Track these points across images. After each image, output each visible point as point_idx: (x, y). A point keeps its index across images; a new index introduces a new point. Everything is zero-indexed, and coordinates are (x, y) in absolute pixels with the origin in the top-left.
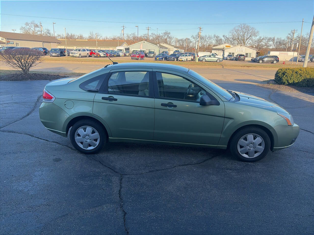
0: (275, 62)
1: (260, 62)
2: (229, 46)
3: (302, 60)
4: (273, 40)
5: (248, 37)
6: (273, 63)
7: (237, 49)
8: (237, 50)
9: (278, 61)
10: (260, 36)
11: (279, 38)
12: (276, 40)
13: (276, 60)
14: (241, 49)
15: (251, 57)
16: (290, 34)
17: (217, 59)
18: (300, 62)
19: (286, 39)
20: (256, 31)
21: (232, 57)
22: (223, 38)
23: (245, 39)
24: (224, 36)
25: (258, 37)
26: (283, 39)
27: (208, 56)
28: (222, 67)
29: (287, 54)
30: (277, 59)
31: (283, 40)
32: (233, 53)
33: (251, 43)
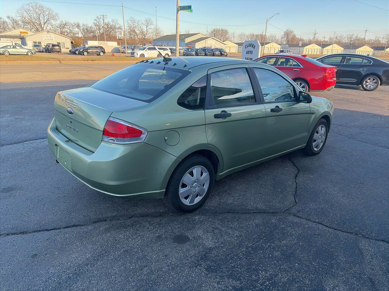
0: (102, 54)
1: (84, 54)
2: (25, 32)
3: (124, 51)
4: (78, 26)
5: (45, 21)
6: (99, 55)
7: (43, 37)
8: (44, 39)
9: (104, 52)
10: (61, 20)
11: (85, 24)
12: (82, 26)
13: (102, 52)
14: (48, 37)
15: (66, 47)
16: (96, 20)
17: (27, 51)
18: (123, 53)
19: (93, 26)
20: (54, 13)
21: (41, 49)
22: (8, 21)
23: (42, 23)
24: (8, 17)
25: (58, 22)
26: (90, 25)
27: (10, 47)
28: (59, 61)
29: (107, 44)
30: (103, 50)
31: (91, 27)
32: (40, 43)
33: (52, 28)
